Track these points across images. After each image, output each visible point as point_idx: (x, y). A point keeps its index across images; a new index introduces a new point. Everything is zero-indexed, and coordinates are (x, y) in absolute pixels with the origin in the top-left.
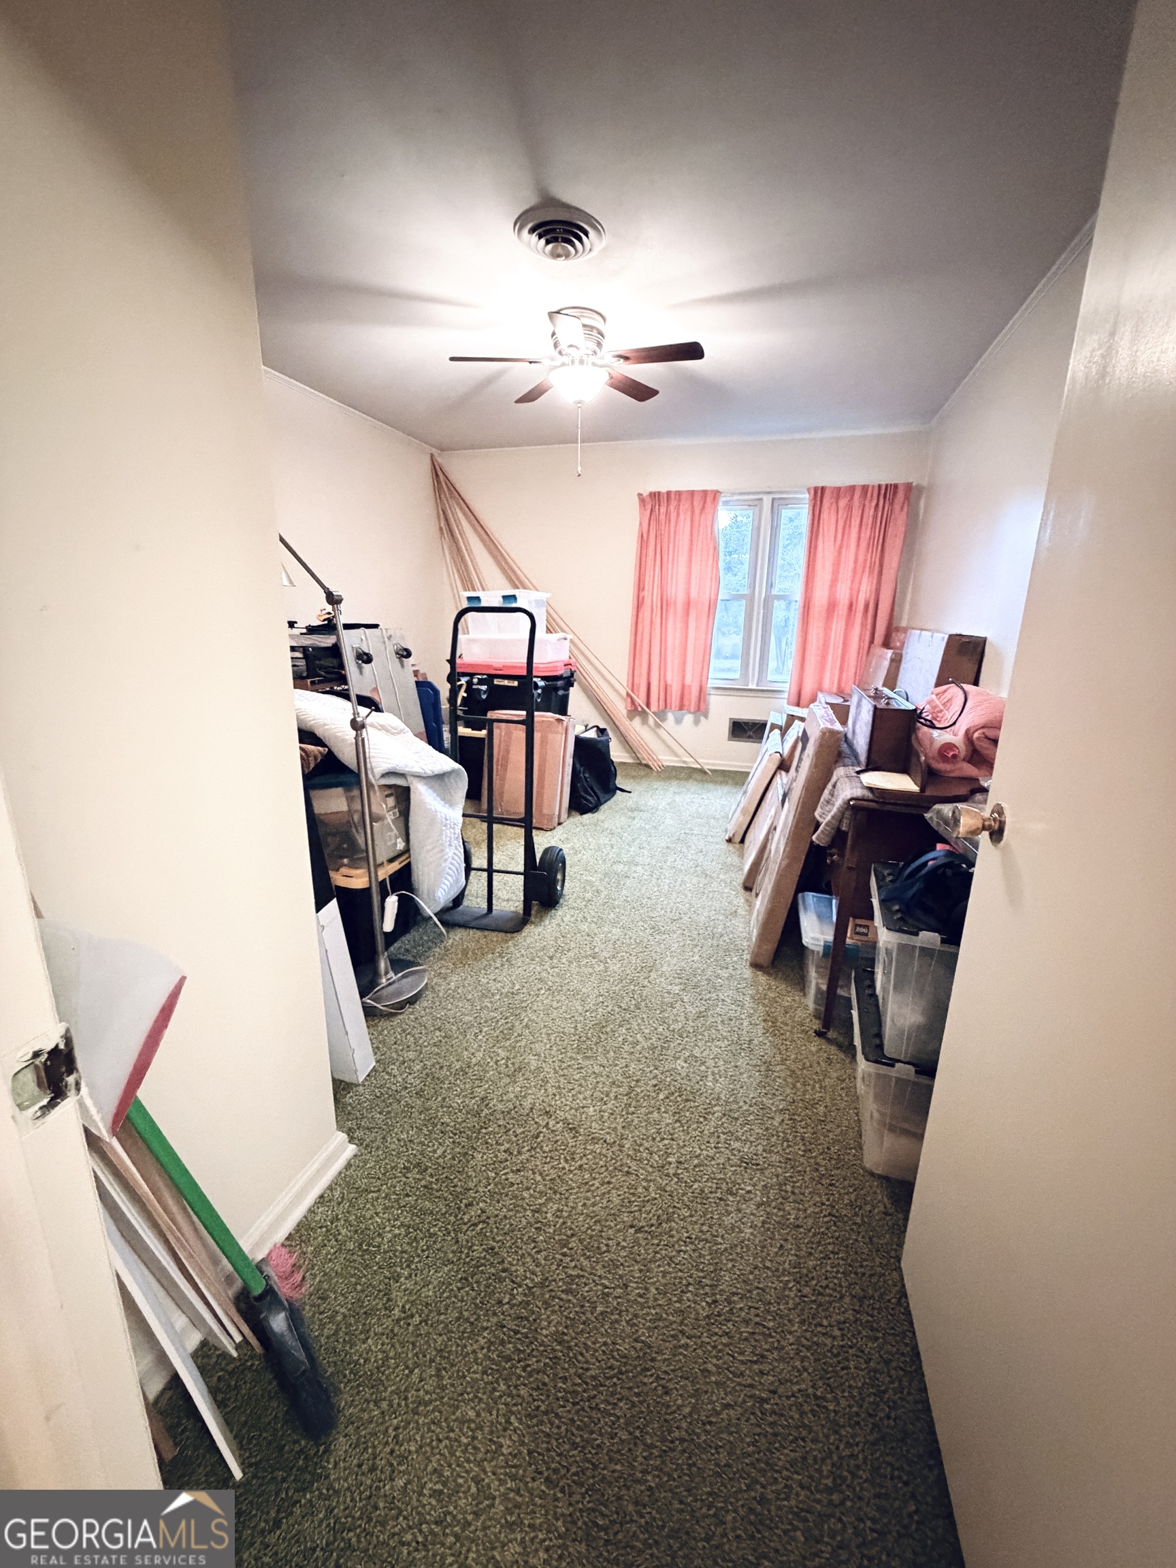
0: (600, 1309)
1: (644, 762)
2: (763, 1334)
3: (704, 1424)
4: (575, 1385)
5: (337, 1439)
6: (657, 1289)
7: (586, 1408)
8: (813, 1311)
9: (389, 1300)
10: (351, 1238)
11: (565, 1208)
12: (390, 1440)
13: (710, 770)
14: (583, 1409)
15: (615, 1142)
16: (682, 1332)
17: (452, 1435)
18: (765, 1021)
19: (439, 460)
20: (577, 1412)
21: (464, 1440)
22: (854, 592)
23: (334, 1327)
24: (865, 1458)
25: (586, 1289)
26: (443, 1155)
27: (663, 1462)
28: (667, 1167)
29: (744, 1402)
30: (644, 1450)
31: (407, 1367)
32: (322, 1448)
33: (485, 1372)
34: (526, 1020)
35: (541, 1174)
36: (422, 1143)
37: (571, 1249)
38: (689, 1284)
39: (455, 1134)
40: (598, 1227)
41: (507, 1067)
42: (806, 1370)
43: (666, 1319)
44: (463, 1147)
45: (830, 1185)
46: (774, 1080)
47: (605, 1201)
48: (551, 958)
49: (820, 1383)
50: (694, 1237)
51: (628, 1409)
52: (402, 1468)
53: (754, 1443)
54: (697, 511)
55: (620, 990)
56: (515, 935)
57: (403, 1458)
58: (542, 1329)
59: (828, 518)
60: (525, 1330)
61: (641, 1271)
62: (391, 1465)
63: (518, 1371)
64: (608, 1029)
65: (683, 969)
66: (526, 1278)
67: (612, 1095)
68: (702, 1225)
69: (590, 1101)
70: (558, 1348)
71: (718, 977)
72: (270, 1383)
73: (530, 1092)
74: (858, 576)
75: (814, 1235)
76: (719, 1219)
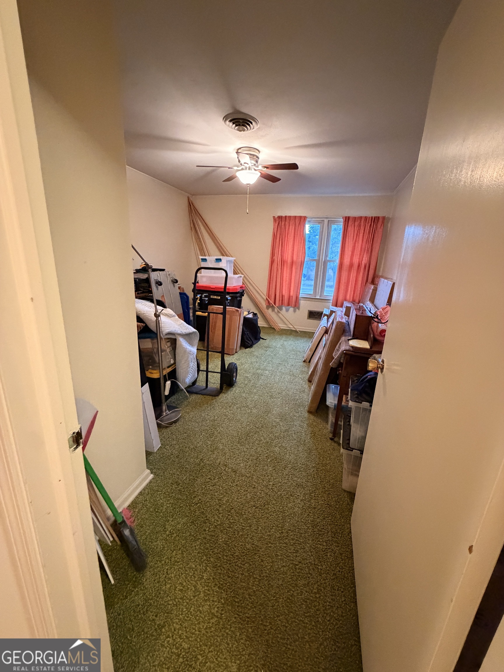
0: (241, 533)
1: (272, 327)
2: (299, 544)
3: (275, 572)
4: (230, 558)
5: (147, 572)
6: (262, 528)
7: (234, 566)
8: (317, 537)
9: (165, 528)
10: (151, 507)
11: (230, 499)
12: (165, 573)
13: (299, 331)
14: (233, 566)
15: (250, 477)
16: (270, 542)
17: (187, 572)
18: (311, 433)
19: (191, 199)
20: (230, 567)
21: (191, 574)
22: (361, 260)
23: (146, 537)
24: (329, 584)
25: (236, 527)
26: (186, 479)
27: (260, 583)
28: (269, 486)
29: (289, 565)
30: (253, 579)
31: (171, 550)
32: (141, 575)
33: (199, 553)
34: (219, 430)
35: (222, 487)
36: (178, 475)
37: (231, 513)
38: (273, 526)
39: (191, 472)
40: (242, 506)
41: (211, 448)
42: (312, 555)
43: (264, 538)
44: (193, 476)
45: (329, 494)
46: (312, 456)
47: (245, 497)
48: (230, 407)
49: (317, 560)
50: (277, 510)
51: (249, 566)
52: (170, 582)
53: (291, 578)
54: (297, 224)
55: (256, 420)
56: (216, 397)
57: (169, 579)
58: (219, 539)
59: (350, 229)
60: (213, 540)
61: (256, 521)
62: (165, 581)
63: (210, 553)
64: (250, 435)
65: (281, 413)
66: (215, 522)
67: (250, 460)
68: (280, 506)
69: (242, 461)
70: (225, 546)
71: (295, 416)
72: (123, 554)
73: (219, 457)
74: (362, 254)
75: (321, 511)
76: (287, 504)
